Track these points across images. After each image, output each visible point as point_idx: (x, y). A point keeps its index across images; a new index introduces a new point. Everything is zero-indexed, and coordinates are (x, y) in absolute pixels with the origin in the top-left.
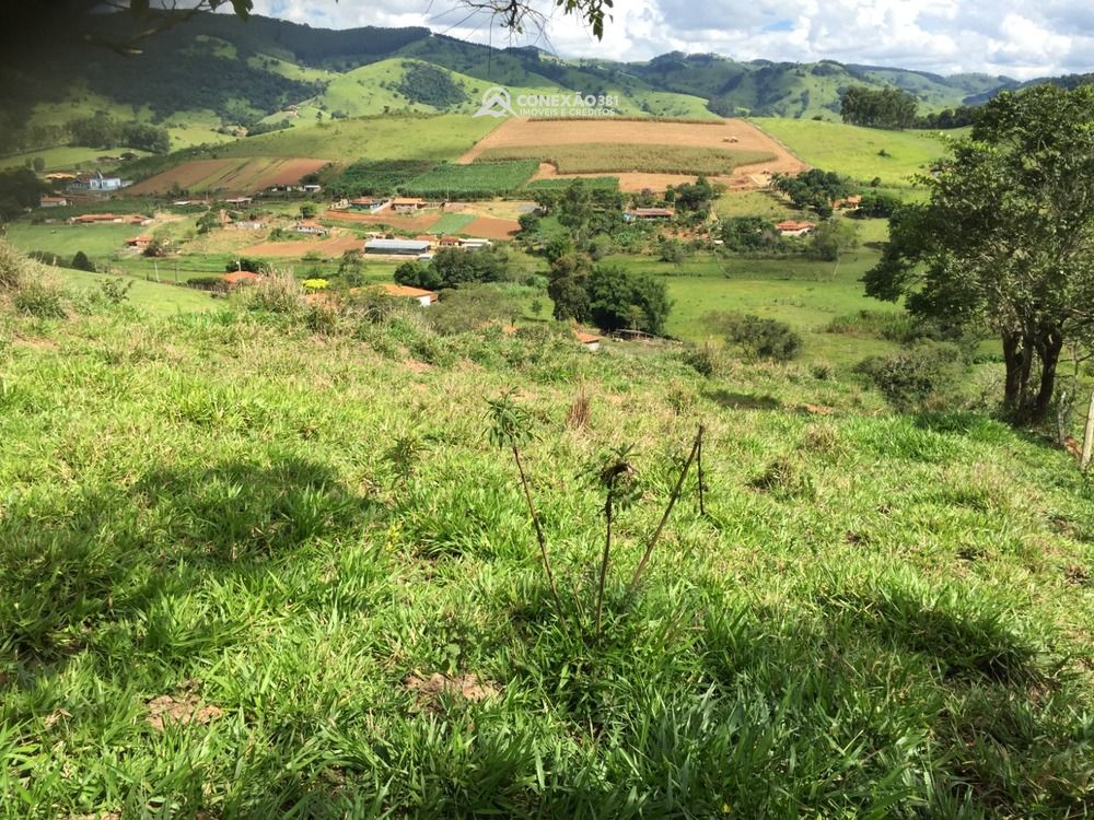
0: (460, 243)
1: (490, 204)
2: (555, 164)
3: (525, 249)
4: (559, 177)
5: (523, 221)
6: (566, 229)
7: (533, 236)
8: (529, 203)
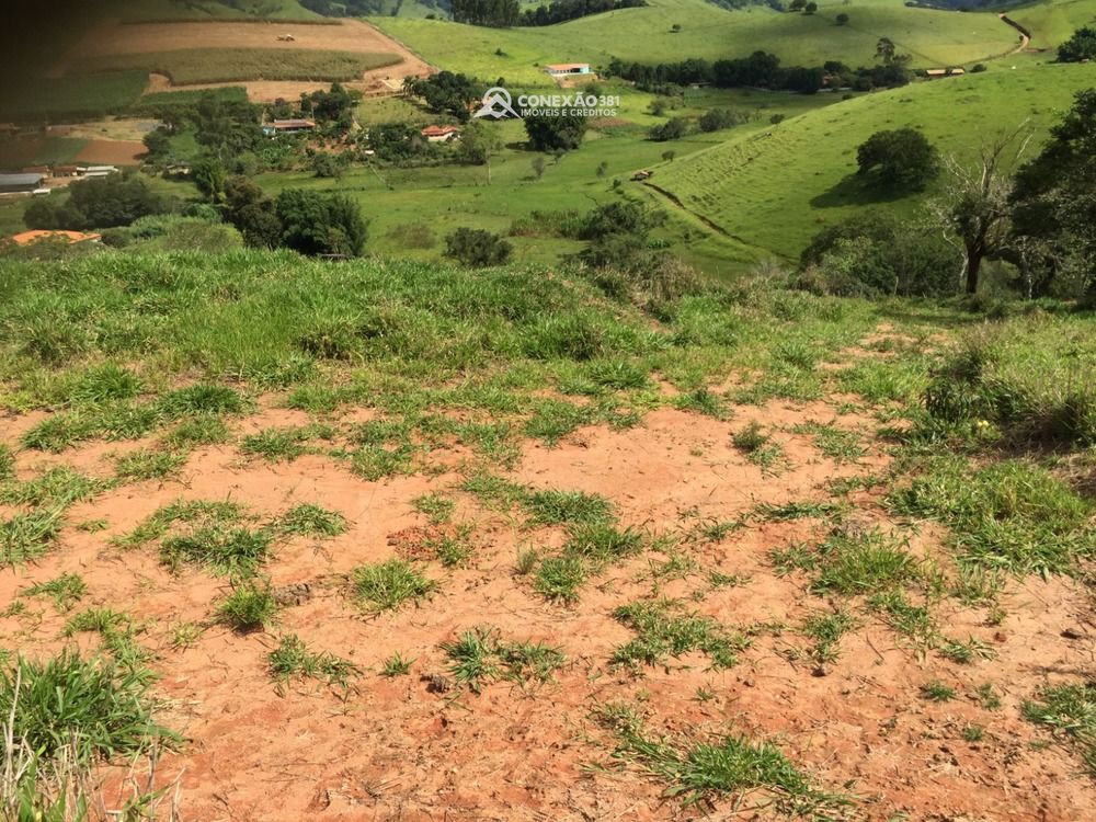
0: (79, 173)
1: (103, 125)
2: (166, 74)
3: (161, 173)
4: (176, 89)
5: (148, 141)
6: (206, 149)
7: (166, 158)
8: (148, 121)
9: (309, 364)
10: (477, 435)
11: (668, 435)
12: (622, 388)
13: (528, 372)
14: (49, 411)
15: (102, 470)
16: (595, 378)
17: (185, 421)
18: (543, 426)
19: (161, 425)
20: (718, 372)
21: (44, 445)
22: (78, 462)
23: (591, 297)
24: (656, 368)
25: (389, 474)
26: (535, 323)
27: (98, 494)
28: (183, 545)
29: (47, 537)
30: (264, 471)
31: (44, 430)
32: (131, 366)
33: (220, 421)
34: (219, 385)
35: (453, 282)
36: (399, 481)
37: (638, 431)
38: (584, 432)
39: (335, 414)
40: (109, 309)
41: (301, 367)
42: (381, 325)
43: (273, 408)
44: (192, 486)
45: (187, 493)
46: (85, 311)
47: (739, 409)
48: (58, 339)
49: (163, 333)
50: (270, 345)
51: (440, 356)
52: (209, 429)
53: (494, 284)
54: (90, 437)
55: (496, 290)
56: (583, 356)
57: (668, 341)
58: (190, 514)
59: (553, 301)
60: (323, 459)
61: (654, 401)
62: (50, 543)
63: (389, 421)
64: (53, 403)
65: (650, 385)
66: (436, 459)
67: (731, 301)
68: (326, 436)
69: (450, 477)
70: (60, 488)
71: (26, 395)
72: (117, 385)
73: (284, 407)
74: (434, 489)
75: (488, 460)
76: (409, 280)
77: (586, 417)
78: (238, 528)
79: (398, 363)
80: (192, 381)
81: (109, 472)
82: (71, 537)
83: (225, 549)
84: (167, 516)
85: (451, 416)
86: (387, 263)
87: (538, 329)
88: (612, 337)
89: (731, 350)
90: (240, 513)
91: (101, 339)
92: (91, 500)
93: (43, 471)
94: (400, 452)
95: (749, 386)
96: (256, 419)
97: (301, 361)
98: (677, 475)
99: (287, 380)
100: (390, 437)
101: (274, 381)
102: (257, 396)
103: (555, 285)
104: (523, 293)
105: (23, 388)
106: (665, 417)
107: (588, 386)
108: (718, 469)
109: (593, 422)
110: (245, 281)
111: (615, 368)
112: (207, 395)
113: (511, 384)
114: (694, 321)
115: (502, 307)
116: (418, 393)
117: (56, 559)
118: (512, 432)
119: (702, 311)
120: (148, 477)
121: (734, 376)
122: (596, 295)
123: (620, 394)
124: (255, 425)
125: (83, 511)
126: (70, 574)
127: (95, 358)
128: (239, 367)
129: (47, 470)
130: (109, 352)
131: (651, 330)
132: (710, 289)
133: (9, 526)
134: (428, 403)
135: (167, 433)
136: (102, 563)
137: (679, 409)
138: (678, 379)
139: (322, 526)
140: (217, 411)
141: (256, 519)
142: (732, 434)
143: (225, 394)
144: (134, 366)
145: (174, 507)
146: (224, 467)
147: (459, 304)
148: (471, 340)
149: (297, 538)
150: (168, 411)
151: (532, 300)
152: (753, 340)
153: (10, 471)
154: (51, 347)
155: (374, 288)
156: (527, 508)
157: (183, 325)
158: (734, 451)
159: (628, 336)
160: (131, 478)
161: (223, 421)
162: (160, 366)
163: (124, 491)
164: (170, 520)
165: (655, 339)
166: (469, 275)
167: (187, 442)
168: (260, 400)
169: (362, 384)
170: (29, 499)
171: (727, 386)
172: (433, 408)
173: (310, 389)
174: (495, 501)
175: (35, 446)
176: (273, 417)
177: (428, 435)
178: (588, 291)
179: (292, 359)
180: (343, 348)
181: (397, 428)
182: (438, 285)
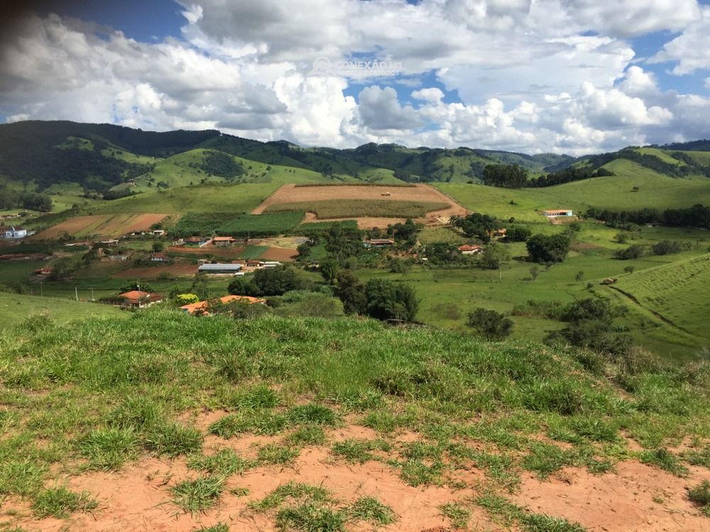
0: (261, 265)
1: (277, 239)
2: (315, 213)
3: (303, 267)
4: (319, 221)
5: (300, 249)
6: (330, 254)
7: (308, 258)
8: (301, 238)
9: (379, 398)
10: (487, 463)
11: (634, 482)
12: (597, 440)
13: (525, 419)
14: (226, 411)
15: (250, 454)
16: (577, 429)
17: (301, 427)
18: (537, 462)
19: (287, 428)
20: (674, 436)
21: (221, 433)
22: (238, 446)
23: (573, 368)
24: (623, 427)
25: (425, 483)
26: (532, 384)
27: (246, 470)
28: (291, 515)
29: (213, 495)
30: (345, 469)
31: (222, 424)
32: (275, 388)
33: (321, 430)
34: (324, 406)
35: (476, 350)
36: (432, 490)
37: (611, 476)
38: (569, 471)
39: (393, 434)
40: (267, 351)
41: (374, 399)
42: (427, 375)
43: (354, 425)
44: (300, 472)
45: (297, 477)
46: (255, 351)
47: (692, 469)
48: (238, 367)
49: (296, 368)
50: (356, 382)
51: (465, 401)
52: (315, 434)
53: (504, 354)
54: (246, 431)
55: (505, 358)
56: (567, 412)
57: (633, 407)
58: (297, 492)
59: (545, 369)
60: (383, 466)
61: (623, 454)
62: (215, 500)
63: (428, 444)
64: (229, 407)
65: (620, 440)
66: (458, 476)
67: (682, 380)
68: (386, 449)
69: (468, 492)
70: (225, 463)
71: (216, 400)
72: (266, 399)
73: (361, 425)
74: (456, 499)
75: (496, 483)
76: (447, 347)
77: (569, 460)
78: (325, 508)
79: (436, 402)
80: (309, 401)
81: (253, 456)
82: (227, 498)
83: (316, 522)
84: (284, 491)
85: (470, 445)
86: (433, 333)
87: (534, 388)
88: (590, 400)
89: (684, 419)
90: (328, 497)
91: (261, 369)
92: (241, 473)
93: (218, 450)
94: (434, 467)
95: (700, 451)
96: (344, 431)
97: (374, 394)
98: (642, 517)
99: (364, 407)
100: (428, 455)
101: (357, 406)
102: (345, 415)
103: (547, 358)
104: (524, 362)
105: (215, 395)
106: (631, 468)
107: (571, 435)
108: (677, 517)
109: (575, 464)
110: (346, 339)
111: (592, 424)
112: (316, 411)
113: (513, 427)
114: (653, 393)
115: (508, 370)
116: (449, 425)
117: (216, 512)
118: (514, 464)
119: (659, 386)
120: (275, 463)
121: (687, 440)
122: (577, 368)
123: (596, 445)
124: (342, 435)
125: (236, 481)
126: (223, 524)
127: (256, 380)
128: (337, 395)
129: (220, 449)
130: (264, 377)
131: (619, 397)
132: (664, 369)
133: (194, 484)
134: (455, 433)
135: (290, 434)
136: (242, 519)
137: (643, 463)
138: (642, 438)
139: (378, 515)
140: (320, 422)
141: (337, 503)
142: (687, 489)
143: (328, 412)
144: (277, 388)
145: (289, 487)
146: (321, 462)
147: (480, 366)
148: (486, 392)
149: (361, 523)
150: (292, 419)
151: (531, 367)
152: (701, 412)
153: (200, 448)
154: (234, 371)
155: (424, 350)
156: (524, 526)
157: (307, 364)
158: (689, 504)
159: (601, 401)
160: (266, 462)
161: (324, 429)
162: (292, 389)
163: (261, 470)
164: (285, 495)
165: (622, 404)
166: (486, 345)
167: (301, 442)
168: (347, 418)
169: (411, 415)
170: (208, 468)
171: (682, 448)
172: (458, 438)
173: (378, 415)
174: (500, 517)
175: (215, 433)
176: (353, 432)
177: (454, 457)
178: (571, 364)
179: (369, 392)
180: (401, 389)
181: (432, 449)
182: (466, 351)
